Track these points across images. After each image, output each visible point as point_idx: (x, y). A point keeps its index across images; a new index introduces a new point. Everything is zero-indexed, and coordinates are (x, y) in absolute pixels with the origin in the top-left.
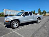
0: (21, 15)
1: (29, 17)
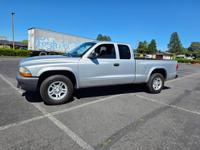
0: (81, 56)
1: (116, 65)
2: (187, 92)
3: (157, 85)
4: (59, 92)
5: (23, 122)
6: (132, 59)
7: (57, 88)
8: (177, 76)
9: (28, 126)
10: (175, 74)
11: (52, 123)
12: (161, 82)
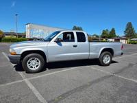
0: (50, 41)
1: (75, 46)
2: (131, 65)
3: (106, 60)
4: (34, 64)
5: (8, 84)
6: (87, 42)
7: (33, 62)
8: (122, 54)
9: (10, 86)
10: (121, 52)
11: (26, 85)
12: (109, 58)
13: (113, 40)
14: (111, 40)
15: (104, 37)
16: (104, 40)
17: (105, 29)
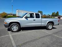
3: (50, 27)
4: (15, 28)
6: (40, 18)
7: (15, 27)
8: (58, 24)
12: (52, 26)
13: (57, 17)
14: (56, 17)
15: (53, 16)
16: (53, 17)
17: (54, 12)
